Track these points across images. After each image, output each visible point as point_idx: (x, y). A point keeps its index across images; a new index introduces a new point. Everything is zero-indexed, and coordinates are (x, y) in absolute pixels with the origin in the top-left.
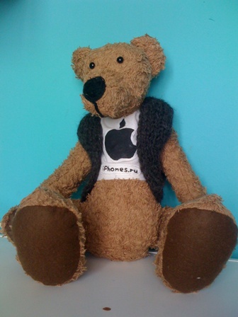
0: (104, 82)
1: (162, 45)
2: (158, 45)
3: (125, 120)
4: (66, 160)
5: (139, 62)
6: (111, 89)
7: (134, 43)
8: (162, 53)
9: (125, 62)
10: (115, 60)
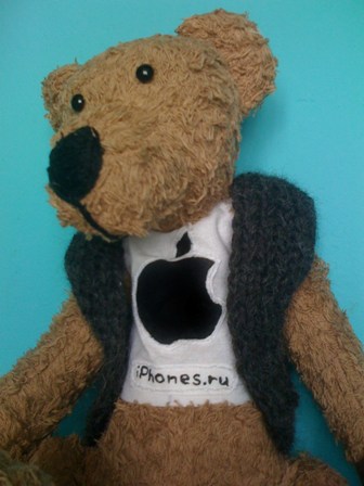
0: (97, 140)
1: (263, 32)
2: (251, 31)
3: (191, 235)
4: (47, 336)
5: (197, 71)
6: (119, 157)
7: (186, 31)
8: (264, 51)
9: (159, 75)
10: (132, 77)
